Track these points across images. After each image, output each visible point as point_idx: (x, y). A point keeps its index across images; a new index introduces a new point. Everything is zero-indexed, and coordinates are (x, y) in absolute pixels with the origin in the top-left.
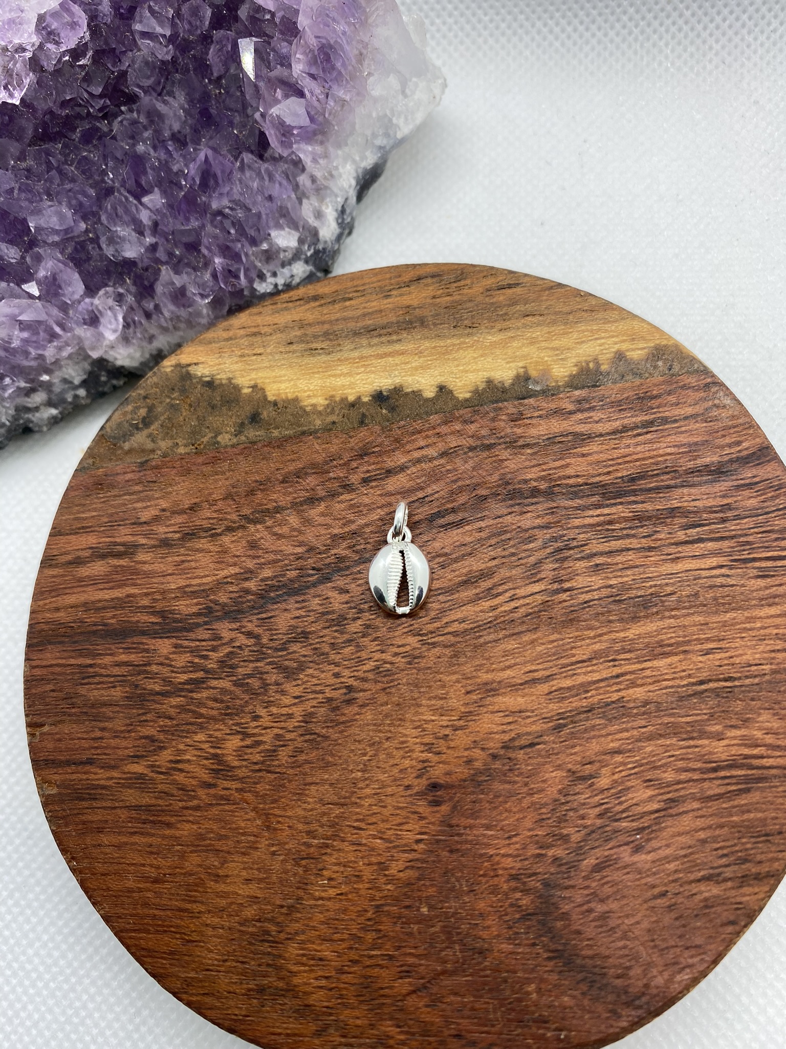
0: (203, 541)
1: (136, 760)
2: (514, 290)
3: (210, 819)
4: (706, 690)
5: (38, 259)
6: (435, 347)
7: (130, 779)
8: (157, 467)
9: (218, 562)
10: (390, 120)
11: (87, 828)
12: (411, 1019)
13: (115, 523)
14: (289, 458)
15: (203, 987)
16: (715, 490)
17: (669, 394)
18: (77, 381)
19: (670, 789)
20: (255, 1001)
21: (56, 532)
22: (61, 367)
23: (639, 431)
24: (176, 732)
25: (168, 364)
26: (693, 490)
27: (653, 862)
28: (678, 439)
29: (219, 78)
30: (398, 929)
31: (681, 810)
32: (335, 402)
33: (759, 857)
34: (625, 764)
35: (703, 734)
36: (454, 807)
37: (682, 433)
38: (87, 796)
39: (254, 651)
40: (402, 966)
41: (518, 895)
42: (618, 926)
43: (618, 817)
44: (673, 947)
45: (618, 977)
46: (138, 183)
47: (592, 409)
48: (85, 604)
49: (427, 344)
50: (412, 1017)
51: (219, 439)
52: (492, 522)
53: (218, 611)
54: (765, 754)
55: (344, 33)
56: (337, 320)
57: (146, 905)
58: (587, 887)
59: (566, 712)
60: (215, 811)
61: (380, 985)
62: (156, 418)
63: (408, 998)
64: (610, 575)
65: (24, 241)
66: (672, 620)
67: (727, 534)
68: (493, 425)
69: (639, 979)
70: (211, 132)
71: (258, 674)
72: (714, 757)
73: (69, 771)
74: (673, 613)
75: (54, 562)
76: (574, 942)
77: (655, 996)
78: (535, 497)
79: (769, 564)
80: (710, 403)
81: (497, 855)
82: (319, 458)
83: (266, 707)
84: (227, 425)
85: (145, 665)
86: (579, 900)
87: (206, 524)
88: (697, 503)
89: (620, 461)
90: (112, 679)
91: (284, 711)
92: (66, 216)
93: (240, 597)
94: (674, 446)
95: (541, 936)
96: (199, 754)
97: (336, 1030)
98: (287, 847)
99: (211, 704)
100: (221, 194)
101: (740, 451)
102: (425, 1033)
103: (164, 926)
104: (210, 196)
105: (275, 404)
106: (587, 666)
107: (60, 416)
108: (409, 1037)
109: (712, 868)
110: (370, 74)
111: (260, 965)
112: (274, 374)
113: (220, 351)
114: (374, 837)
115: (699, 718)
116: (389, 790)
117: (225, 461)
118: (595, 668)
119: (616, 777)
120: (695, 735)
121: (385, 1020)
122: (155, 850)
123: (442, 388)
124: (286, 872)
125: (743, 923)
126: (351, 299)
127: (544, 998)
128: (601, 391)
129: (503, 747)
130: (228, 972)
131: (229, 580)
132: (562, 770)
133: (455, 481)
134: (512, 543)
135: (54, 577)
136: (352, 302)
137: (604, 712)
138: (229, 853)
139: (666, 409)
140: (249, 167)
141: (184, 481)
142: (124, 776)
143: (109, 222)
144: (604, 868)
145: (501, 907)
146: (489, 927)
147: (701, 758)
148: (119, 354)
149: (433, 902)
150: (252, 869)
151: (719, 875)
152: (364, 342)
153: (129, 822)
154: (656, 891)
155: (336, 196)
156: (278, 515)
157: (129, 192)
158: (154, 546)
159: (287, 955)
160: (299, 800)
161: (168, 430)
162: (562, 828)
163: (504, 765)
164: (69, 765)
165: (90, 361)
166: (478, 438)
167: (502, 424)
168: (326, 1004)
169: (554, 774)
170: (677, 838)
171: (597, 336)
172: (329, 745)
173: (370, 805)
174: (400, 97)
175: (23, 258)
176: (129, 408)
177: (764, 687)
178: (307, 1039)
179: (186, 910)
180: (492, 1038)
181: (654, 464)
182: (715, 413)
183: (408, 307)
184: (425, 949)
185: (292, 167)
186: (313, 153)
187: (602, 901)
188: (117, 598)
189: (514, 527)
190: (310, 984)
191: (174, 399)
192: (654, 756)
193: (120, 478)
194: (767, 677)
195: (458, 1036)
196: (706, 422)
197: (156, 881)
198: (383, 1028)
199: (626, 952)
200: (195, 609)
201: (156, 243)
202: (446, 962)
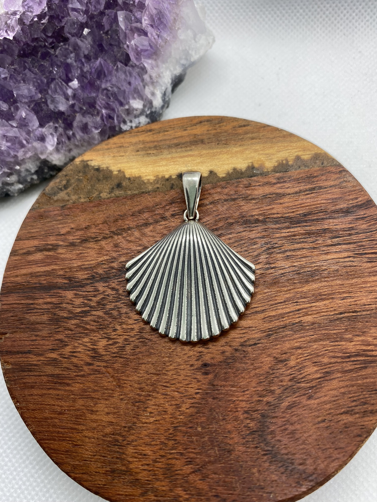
0: (91, 243)
1: (53, 351)
2: (246, 128)
3: (89, 382)
4: (343, 317)
5: (17, 109)
6: (208, 153)
7: (49, 361)
8: (70, 208)
9: (98, 254)
10: (188, 52)
11: (26, 386)
12: (191, 487)
13: (47, 235)
14: (135, 204)
15: (82, 469)
16: (345, 220)
17: (322, 175)
18: (33, 171)
19: (326, 367)
20: (109, 477)
21: (19, 239)
22: (25, 163)
23: (308, 192)
24: (73, 338)
25: (78, 161)
26: (335, 221)
27: (318, 404)
28: (327, 196)
29: (108, 31)
30: (185, 439)
31: (332, 377)
32: (159, 178)
33: (372, 402)
34: (303, 354)
35: (342, 339)
36: (216, 376)
37: (329, 193)
38: (27, 369)
39: (115, 297)
40: (187, 459)
41: (248, 421)
42: (300, 437)
43: (299, 381)
44: (329, 448)
45: (301, 464)
46: (67, 76)
47: (285, 182)
48: (31, 274)
49: (204, 152)
50: (193, 485)
51: (101, 195)
52: (235, 235)
53: (97, 277)
54: (374, 349)
55: (167, 8)
56: (161, 141)
57: (54, 426)
58: (284, 417)
59: (273, 328)
60: (92, 377)
61: (175, 469)
62: (71, 185)
63: (190, 475)
64: (294, 261)
65: (11, 101)
66: (325, 283)
67: (352, 241)
68: (236, 189)
69: (311, 466)
70: (103, 54)
71: (117, 308)
72: (348, 351)
73: (19, 357)
74: (326, 279)
75: (16, 253)
76: (277, 446)
77: (320, 474)
78: (257, 223)
79: (373, 256)
80: (342, 180)
81: (238, 400)
82: (151, 205)
83: (120, 325)
84: (106, 189)
85: (59, 304)
86: (280, 423)
87: (93, 235)
88: (336, 227)
89: (298, 206)
90: (43, 311)
91: (130, 327)
92: (31, 91)
93: (109, 270)
94: (325, 200)
95: (260, 443)
96: (85, 348)
97: (152, 493)
98: (129, 396)
99: (92, 323)
100: (107, 81)
101: (357, 202)
102: (199, 494)
103: (63, 437)
104: (101, 82)
105: (129, 179)
106: (283, 305)
107: (24, 189)
108: (190, 496)
109: (348, 407)
110: (179, 29)
111: (113, 458)
112: (129, 165)
113: (103, 155)
114: (174, 391)
115: (340, 331)
116: (182, 367)
117: (103, 205)
118: (287, 306)
119: (298, 360)
120: (338, 339)
121: (178, 487)
122: (60, 397)
123: (211, 172)
124: (128, 409)
125: (365, 436)
126: (167, 131)
127: (262, 476)
128: (289, 174)
129: (240, 345)
130: (96, 462)
131: (104, 262)
132: (271, 357)
133: (218, 215)
134: (245, 245)
135: (16, 260)
136: (168, 133)
137: (292, 328)
138: (98, 399)
139: (321, 182)
140: (121, 70)
141: (83, 215)
142: (46, 359)
143: (52, 94)
144: (293, 407)
145: (239, 427)
146: (233, 438)
147: (341, 351)
148: (54, 157)
149: (204, 425)
150: (110, 407)
151: (352, 410)
152: (174, 150)
153: (48, 383)
154: (320, 419)
155: (162, 86)
156: (129, 231)
157: (63, 80)
158: (67, 246)
159: (127, 453)
160: (135, 372)
161: (76, 191)
162: (271, 387)
163: (241, 354)
164: (18, 354)
165: (40, 161)
166: (229, 195)
167: (241, 189)
168: (147, 479)
169: (266, 359)
170: (330, 392)
171: (286, 149)
172: (152, 344)
173: (172, 374)
174: (193, 41)
175: (10, 109)
176: (58, 180)
177: (372, 315)
178: (136, 497)
179: (75, 429)
180: (234, 497)
181: (315, 208)
182: (344, 184)
183: (195, 135)
184: (199, 450)
185: (141, 70)
186: (151, 64)
187: (292, 424)
188: (47, 271)
189: (246, 238)
190: (139, 468)
191: (80, 176)
192: (317, 350)
193: (52, 213)
194: (374, 311)
195: (217, 496)
196: (340, 188)
197: (60, 413)
198: (177, 492)
199: (305, 451)
200: (86, 277)
201: (75, 104)
202: (210, 457)
